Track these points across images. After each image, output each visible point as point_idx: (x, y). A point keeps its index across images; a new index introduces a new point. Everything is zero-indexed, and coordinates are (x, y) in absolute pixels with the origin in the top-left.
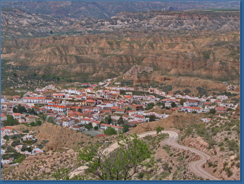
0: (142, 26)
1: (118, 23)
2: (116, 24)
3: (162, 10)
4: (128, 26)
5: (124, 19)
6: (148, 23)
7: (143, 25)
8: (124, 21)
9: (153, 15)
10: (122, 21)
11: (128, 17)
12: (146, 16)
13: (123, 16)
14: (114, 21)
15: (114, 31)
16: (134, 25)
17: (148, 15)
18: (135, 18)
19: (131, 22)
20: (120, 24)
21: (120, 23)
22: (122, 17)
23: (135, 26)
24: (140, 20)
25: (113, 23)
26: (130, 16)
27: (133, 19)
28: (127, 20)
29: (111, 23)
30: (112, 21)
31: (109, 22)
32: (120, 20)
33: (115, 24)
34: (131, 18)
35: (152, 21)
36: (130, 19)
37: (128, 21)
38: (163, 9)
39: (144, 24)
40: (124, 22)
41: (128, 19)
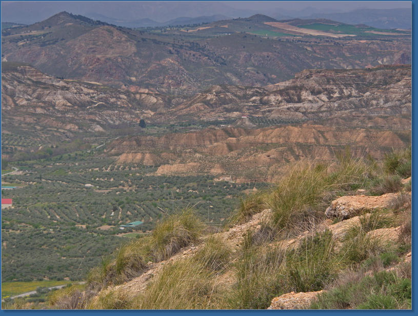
0: (372, 105)
1: (303, 98)
2: (300, 101)
3: (380, 62)
4: (336, 105)
5: (317, 87)
6: (385, 97)
7: (374, 102)
8: (319, 92)
9: (391, 77)
10: (313, 92)
11: (328, 82)
12: (375, 80)
13: (317, 82)
14: (293, 95)
15: (306, 118)
16: (351, 103)
17: (380, 78)
18: (347, 85)
19: (337, 95)
20: (310, 101)
21: (310, 98)
22: (312, 83)
23: (354, 105)
24: (361, 90)
25: (290, 98)
26: (334, 80)
27: (342, 87)
28: (326, 90)
29: (285, 100)
30: (288, 94)
31: (281, 95)
32: (307, 90)
33: (296, 100)
34: (336, 84)
35: (397, 93)
36: (335, 88)
37: (329, 93)
38: (382, 61)
39: (375, 99)
40: (318, 96)
41: (328, 87)
